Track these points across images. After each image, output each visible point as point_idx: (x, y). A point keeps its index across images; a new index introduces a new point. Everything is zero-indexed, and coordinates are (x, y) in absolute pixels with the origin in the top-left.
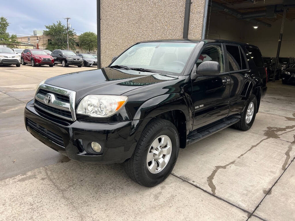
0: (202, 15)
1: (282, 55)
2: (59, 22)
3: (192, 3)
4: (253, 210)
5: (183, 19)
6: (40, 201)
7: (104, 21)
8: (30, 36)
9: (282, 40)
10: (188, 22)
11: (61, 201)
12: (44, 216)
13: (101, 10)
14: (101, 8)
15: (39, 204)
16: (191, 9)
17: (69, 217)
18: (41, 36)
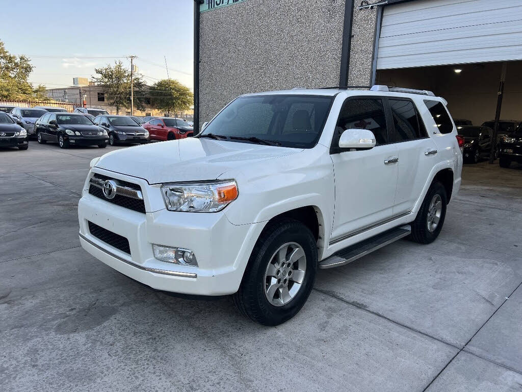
0: (371, 56)
1: (504, 117)
2: (118, 64)
3: (353, 36)
4: (464, 344)
5: (339, 61)
6: (160, 329)
7: (205, 64)
8: (66, 87)
9: (504, 92)
10: (348, 67)
11: (189, 330)
12: (172, 347)
13: (200, 47)
14: (201, 44)
15: (160, 333)
16: (352, 45)
17: (207, 349)
18: (87, 87)
